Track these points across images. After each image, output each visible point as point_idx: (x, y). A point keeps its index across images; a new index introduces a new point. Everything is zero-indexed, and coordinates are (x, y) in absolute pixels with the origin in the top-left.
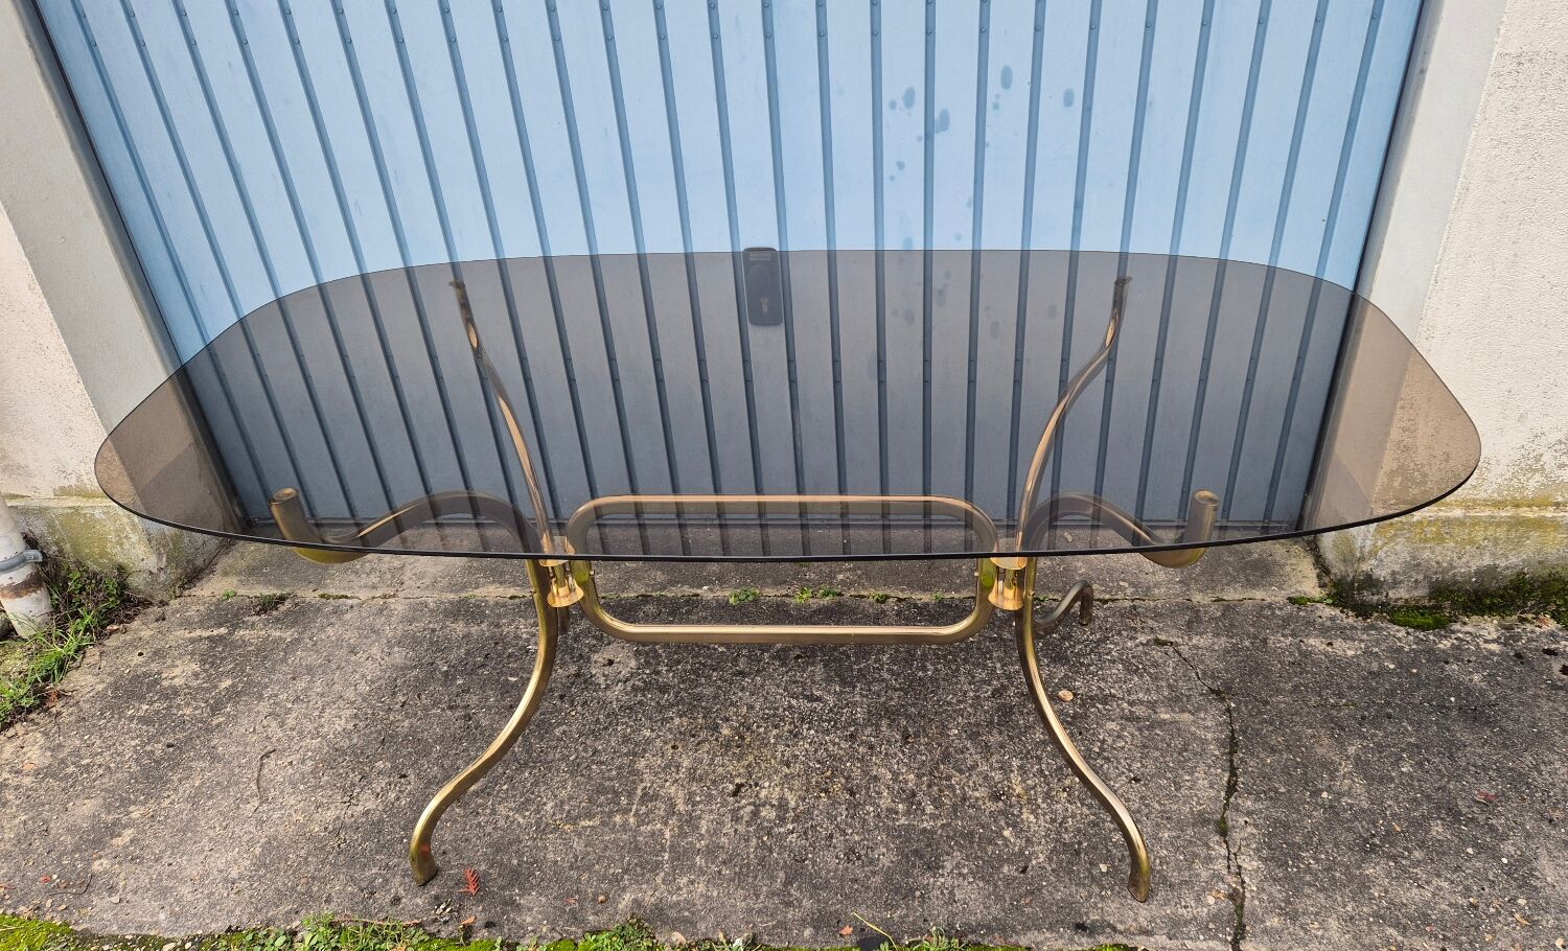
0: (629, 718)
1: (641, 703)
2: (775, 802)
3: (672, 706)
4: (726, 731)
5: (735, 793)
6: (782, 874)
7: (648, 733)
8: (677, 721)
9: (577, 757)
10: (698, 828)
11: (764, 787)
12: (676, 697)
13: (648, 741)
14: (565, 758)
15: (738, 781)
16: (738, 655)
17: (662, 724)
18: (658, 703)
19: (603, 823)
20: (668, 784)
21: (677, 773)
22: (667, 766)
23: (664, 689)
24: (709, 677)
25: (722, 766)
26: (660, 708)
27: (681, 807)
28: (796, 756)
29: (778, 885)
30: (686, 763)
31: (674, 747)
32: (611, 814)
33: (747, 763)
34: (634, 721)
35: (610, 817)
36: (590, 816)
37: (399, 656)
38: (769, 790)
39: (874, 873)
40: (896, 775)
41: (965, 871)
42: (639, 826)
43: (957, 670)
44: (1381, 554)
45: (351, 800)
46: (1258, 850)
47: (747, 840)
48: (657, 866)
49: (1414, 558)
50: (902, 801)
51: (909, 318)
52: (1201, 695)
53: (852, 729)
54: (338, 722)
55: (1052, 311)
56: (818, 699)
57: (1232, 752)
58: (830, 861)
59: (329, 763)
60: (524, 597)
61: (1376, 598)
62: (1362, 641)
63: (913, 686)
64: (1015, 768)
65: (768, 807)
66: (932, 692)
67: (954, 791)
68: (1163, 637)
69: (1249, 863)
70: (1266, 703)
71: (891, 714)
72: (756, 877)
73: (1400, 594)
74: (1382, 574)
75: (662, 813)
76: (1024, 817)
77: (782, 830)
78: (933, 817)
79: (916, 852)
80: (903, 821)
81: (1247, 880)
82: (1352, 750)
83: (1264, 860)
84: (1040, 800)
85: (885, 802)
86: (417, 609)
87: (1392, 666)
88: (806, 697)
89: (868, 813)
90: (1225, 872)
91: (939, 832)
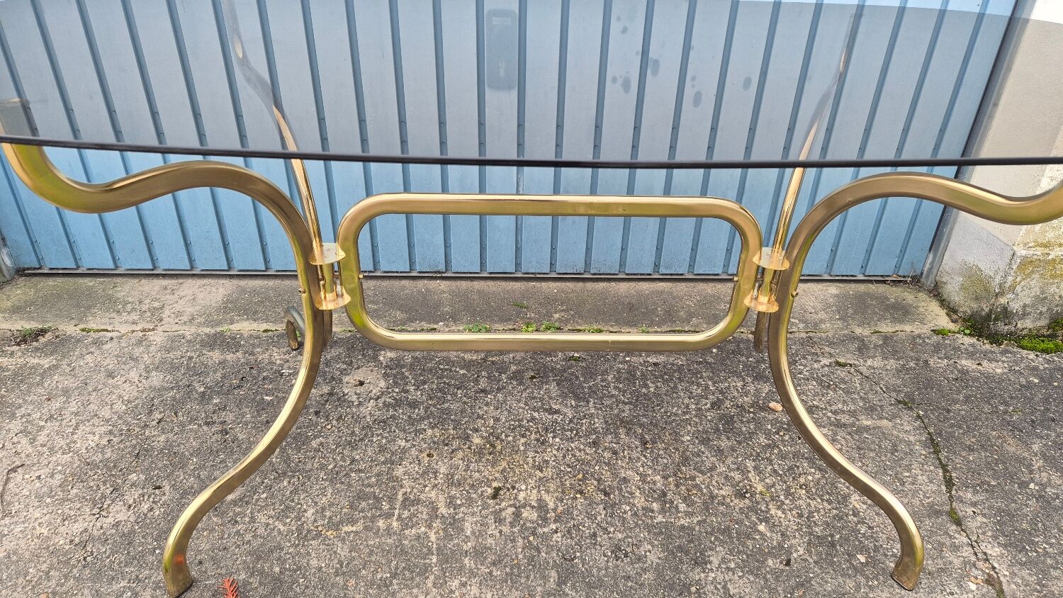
0: (384, 430)
1: (393, 417)
2: (534, 504)
3: (422, 419)
4: (477, 440)
5: (495, 496)
6: (553, 574)
7: (403, 443)
8: (430, 432)
9: (335, 467)
10: (463, 530)
11: (521, 490)
12: (426, 412)
13: (404, 451)
14: (323, 467)
15: (495, 484)
16: (478, 376)
17: (416, 435)
18: (410, 416)
19: (366, 528)
20: (427, 489)
21: (436, 479)
22: (425, 473)
23: (413, 405)
24: (456, 395)
25: (478, 472)
26: (411, 421)
27: (443, 510)
28: (547, 462)
29: (552, 584)
30: (443, 470)
31: (430, 455)
32: (373, 519)
33: (501, 468)
34: (388, 432)
35: (373, 522)
36: (353, 522)
37: (157, 379)
38: (529, 492)
39: (645, 570)
40: (643, 477)
41: (732, 565)
42: (403, 530)
43: (675, 387)
44: (1018, 288)
45: (101, 512)
46: (995, 537)
47: (513, 541)
48: (425, 570)
49: (1043, 292)
50: (655, 500)
51: (627, 85)
52: (891, 405)
53: (594, 437)
54: (90, 438)
55: (747, 83)
56: (557, 412)
57: (936, 452)
58: (598, 559)
59: (79, 477)
60: (276, 330)
61: (1007, 328)
62: (1003, 362)
63: (639, 400)
64: (750, 469)
65: (528, 508)
66: (658, 405)
67: (700, 489)
68: (842, 360)
69: (994, 551)
70: (948, 411)
71: (627, 424)
72: (528, 577)
73: (1028, 324)
74: (1015, 306)
75: (425, 517)
76: (773, 512)
77: (546, 530)
78: (689, 514)
79: (680, 548)
80: (660, 519)
81: (996, 565)
82: (1035, 448)
83: (1005, 546)
84: (782, 497)
85: (639, 501)
86: (174, 341)
87: (1036, 381)
88: (546, 410)
89: (625, 512)
90: (973, 558)
91: (697, 528)
